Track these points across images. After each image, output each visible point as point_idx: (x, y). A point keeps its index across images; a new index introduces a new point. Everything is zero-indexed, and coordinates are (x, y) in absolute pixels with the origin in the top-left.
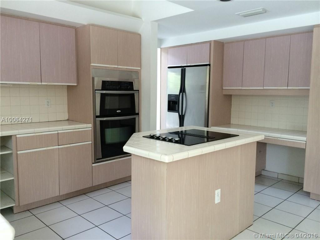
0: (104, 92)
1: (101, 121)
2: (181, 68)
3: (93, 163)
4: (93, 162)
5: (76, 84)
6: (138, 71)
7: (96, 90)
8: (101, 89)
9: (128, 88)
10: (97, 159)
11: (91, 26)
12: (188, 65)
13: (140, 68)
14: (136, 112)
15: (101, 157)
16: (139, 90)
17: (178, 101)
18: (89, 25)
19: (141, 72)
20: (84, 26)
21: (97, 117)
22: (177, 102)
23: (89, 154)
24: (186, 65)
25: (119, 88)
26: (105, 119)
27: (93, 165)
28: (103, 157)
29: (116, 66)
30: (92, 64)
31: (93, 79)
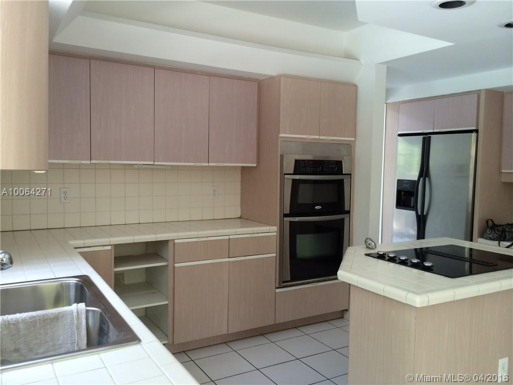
0: (298, 177)
1: (291, 222)
2: (422, 136)
3: (277, 288)
4: (277, 286)
5: (255, 165)
6: (351, 144)
7: (285, 174)
8: (292, 172)
9: (334, 170)
10: (283, 282)
11: (282, 78)
12: (435, 131)
13: (354, 139)
14: (346, 209)
15: (290, 280)
16: (351, 174)
17: (415, 191)
18: (280, 76)
19: (355, 144)
20: (271, 78)
21: (286, 215)
22: (413, 192)
23: (272, 274)
24: (432, 131)
25: (320, 170)
26: (297, 219)
27: (278, 290)
28: (292, 280)
29: (318, 137)
30: (281, 135)
31: (282, 156)
